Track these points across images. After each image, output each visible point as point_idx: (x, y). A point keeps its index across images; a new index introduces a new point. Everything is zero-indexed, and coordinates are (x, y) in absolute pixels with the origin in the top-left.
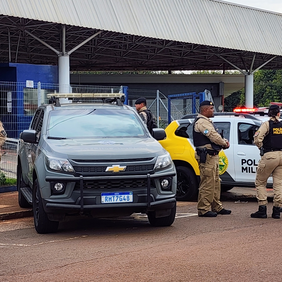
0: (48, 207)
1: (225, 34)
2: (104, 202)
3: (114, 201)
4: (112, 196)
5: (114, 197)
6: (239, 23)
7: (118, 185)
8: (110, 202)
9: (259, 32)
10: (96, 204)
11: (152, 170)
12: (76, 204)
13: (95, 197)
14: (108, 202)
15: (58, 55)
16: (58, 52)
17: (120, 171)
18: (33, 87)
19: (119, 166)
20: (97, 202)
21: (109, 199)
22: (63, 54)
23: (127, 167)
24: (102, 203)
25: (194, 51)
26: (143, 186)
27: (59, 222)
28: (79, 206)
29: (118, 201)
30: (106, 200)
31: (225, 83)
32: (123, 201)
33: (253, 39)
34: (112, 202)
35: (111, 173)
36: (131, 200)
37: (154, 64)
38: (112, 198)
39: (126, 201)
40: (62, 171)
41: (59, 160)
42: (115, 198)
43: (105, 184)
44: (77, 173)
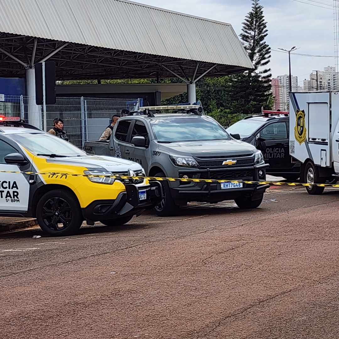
0: (181, 193)
1: (172, 44)
2: (223, 188)
3: (229, 187)
4: (228, 183)
5: (229, 184)
6: (183, 32)
7: (231, 175)
8: (227, 188)
9: (200, 40)
10: (217, 190)
11: (253, 163)
12: (202, 190)
13: (216, 185)
14: (226, 188)
15: (25, 68)
16: (25, 65)
17: (233, 164)
18: (3, 100)
19: (231, 160)
20: (218, 188)
21: (226, 186)
22: (31, 66)
23: (237, 162)
24: (221, 189)
25: (138, 60)
26: (247, 175)
27: (179, 206)
28: (207, 192)
29: (233, 187)
30: (224, 186)
31: (162, 93)
32: (236, 187)
33: (197, 48)
34: (229, 188)
35: (227, 166)
36: (241, 186)
37: (88, 73)
38: (228, 185)
39: (238, 187)
40: (188, 166)
41: (185, 158)
42: (231, 185)
43: (221, 175)
44: (201, 167)
